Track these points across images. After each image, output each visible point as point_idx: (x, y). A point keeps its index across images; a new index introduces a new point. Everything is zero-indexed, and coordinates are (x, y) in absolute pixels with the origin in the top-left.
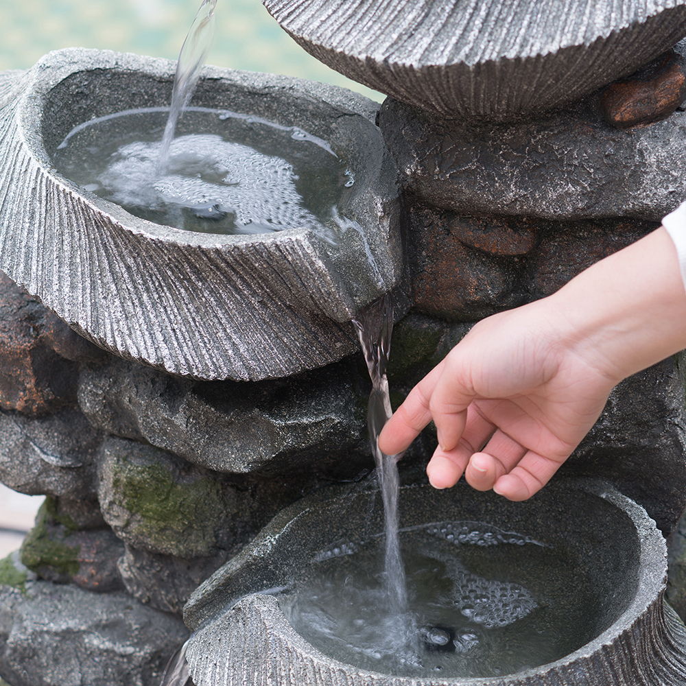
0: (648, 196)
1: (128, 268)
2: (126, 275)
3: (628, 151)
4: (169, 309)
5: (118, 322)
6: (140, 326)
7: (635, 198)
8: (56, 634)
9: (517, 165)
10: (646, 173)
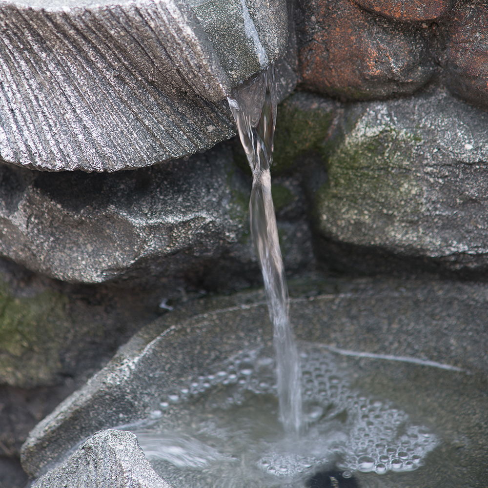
4: (6, 85)
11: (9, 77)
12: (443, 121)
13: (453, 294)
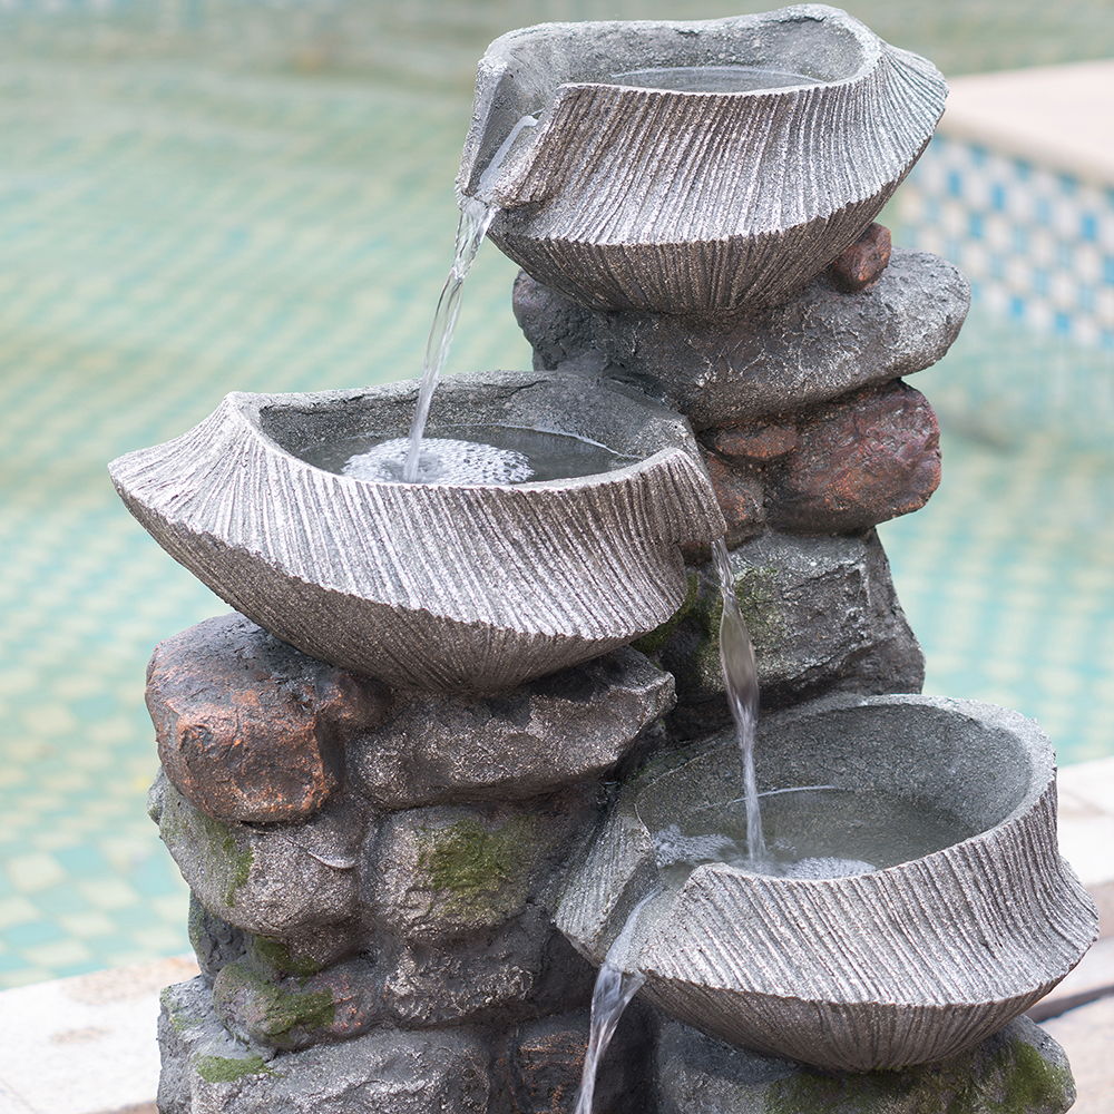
0: (907, 345)
1: (514, 543)
2: (513, 553)
3: (876, 308)
4: (567, 574)
5: (519, 605)
6: (543, 602)
7: (896, 351)
8: (338, 1097)
9: (798, 345)
10: (900, 323)
11: (570, 565)
12: (784, 552)
13: (790, 719)
